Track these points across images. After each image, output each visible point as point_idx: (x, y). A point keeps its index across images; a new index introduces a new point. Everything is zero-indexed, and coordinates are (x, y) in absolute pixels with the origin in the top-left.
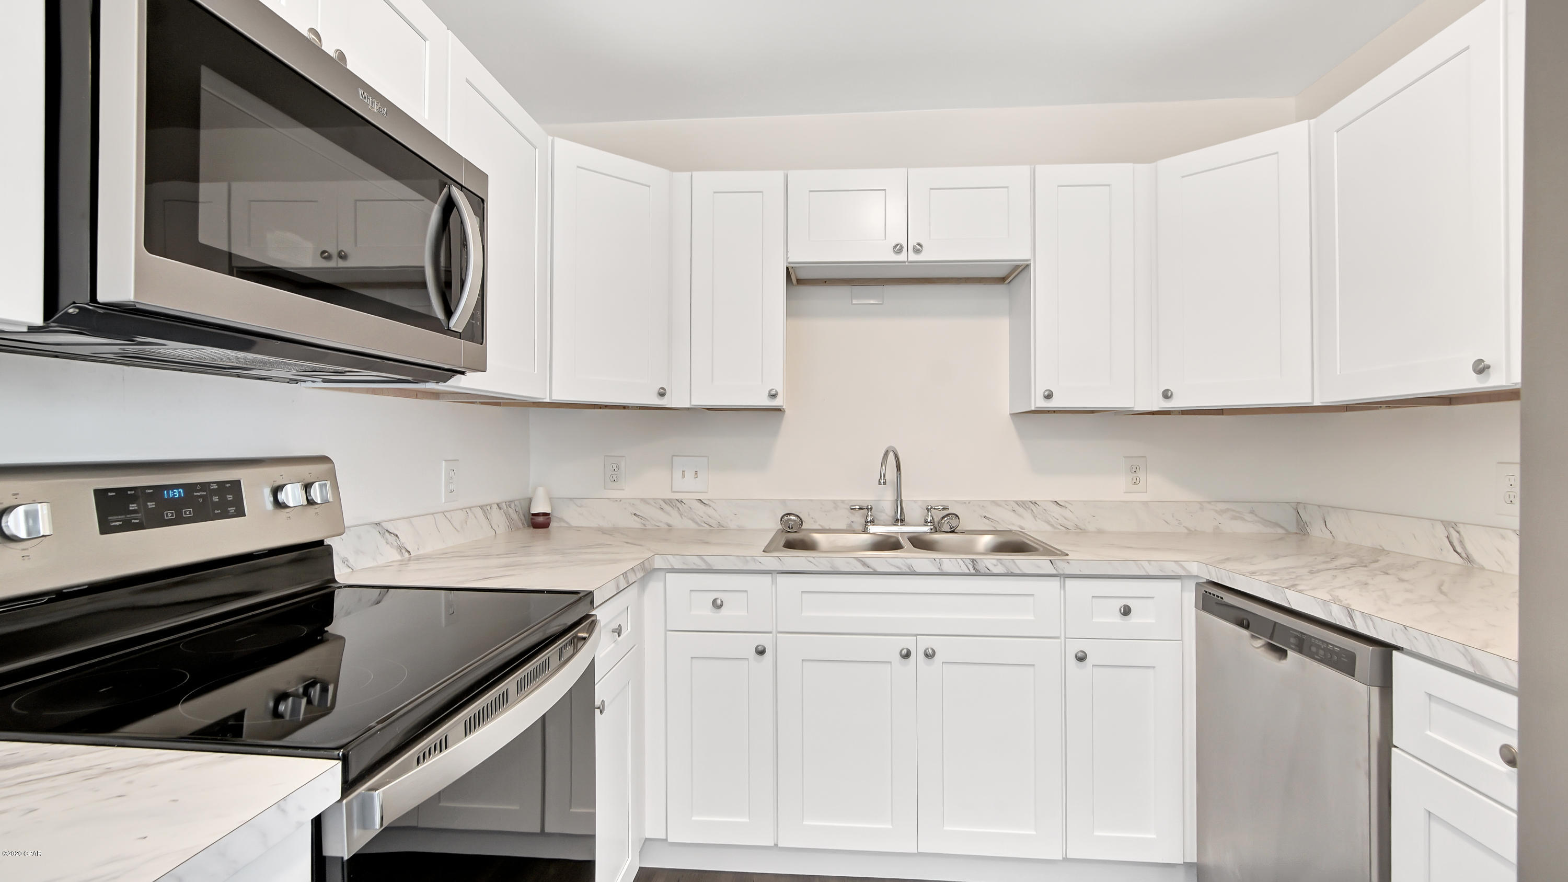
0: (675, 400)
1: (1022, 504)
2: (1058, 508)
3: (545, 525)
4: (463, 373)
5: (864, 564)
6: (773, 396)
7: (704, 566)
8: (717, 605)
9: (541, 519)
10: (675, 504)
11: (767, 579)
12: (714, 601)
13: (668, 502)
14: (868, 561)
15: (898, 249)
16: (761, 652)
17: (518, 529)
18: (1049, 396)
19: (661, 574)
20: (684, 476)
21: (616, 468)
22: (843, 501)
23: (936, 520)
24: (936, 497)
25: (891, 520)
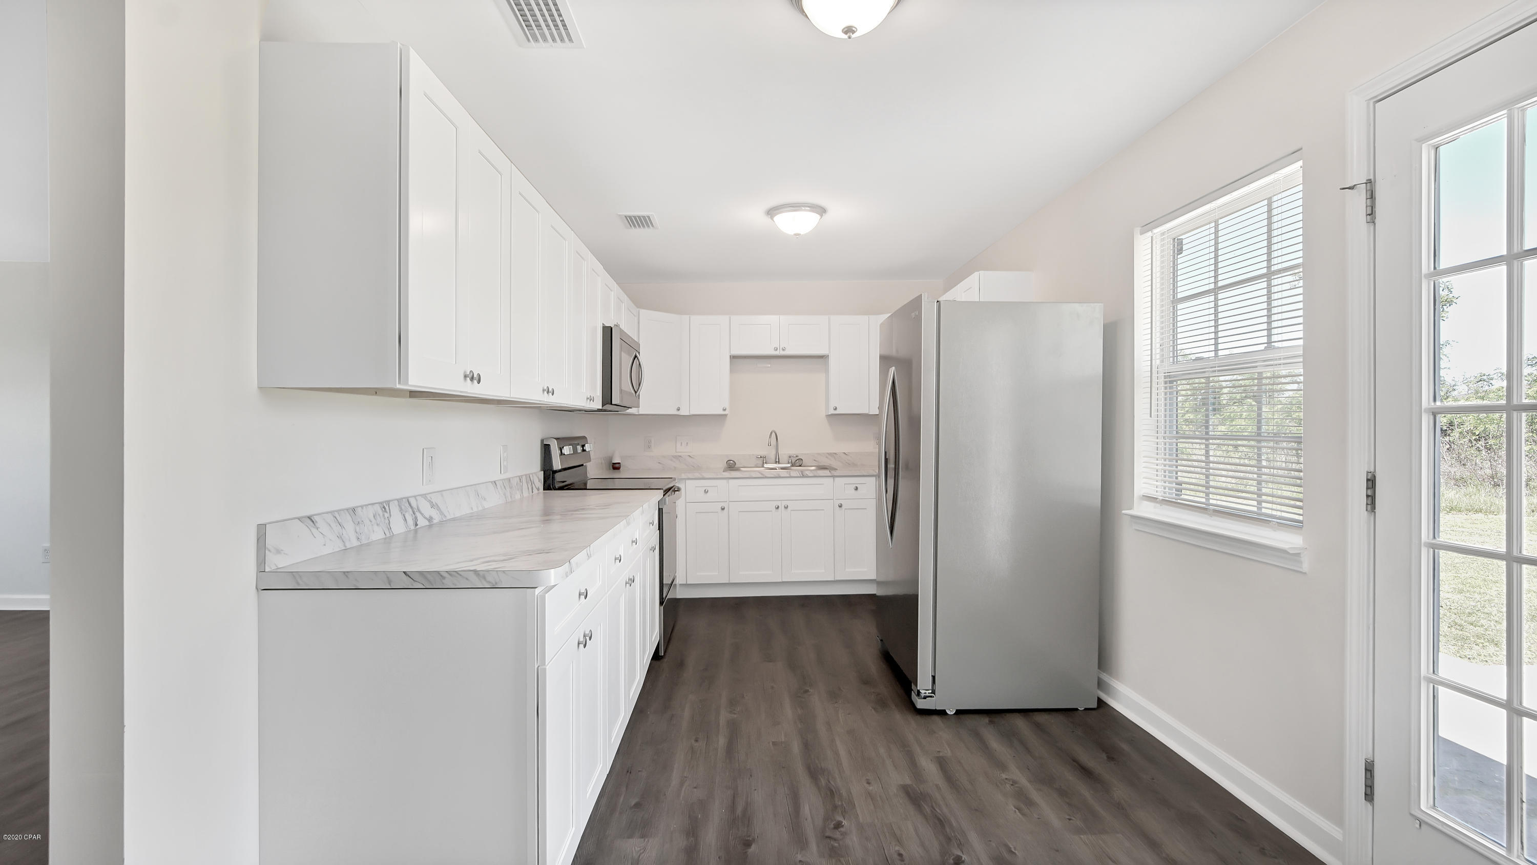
0: (684, 412)
1: (830, 454)
2: (845, 455)
3: (618, 468)
4: (631, 408)
5: (762, 474)
6: (724, 410)
7: (701, 477)
8: (706, 492)
9: (617, 465)
10: (678, 457)
11: (725, 481)
12: (705, 490)
13: (675, 457)
14: (764, 473)
15: (776, 349)
16: (723, 509)
17: (610, 469)
18: (836, 409)
19: (684, 481)
20: (681, 445)
21: (650, 442)
22: (753, 455)
23: (793, 462)
24: (793, 452)
25: (774, 462)
